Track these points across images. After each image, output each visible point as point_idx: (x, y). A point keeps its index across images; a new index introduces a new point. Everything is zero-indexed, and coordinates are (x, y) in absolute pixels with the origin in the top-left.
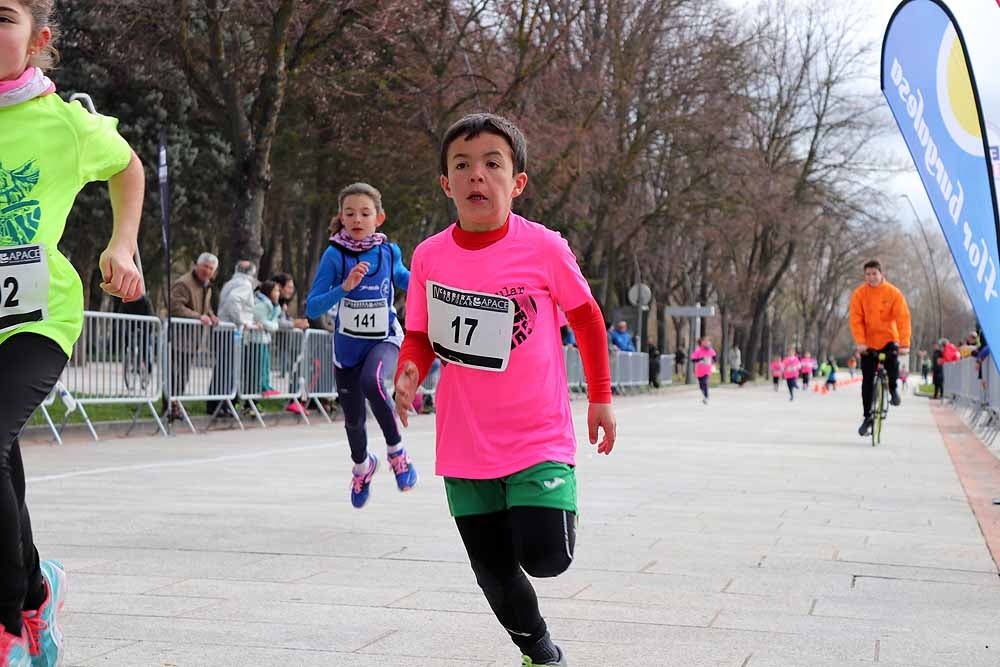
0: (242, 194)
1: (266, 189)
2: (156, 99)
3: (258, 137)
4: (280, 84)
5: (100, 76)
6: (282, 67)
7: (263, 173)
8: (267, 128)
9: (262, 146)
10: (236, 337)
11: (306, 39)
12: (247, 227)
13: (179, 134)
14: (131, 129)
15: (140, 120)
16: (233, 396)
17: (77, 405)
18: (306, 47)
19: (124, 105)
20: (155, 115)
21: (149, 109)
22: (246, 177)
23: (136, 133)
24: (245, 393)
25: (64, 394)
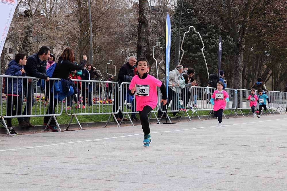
0: (237, 53)
1: (244, 52)
2: (212, 26)
3: (242, 38)
4: (247, 23)
5: (196, 21)
6: (248, 19)
7: (243, 47)
8: (244, 35)
9: (242, 40)
10: (236, 92)
11: (254, 10)
12: (239, 62)
13: (219, 36)
14: (205, 35)
15: (208, 33)
16: (235, 108)
17: (195, 111)
18: (255, 12)
19: (203, 29)
20: (212, 31)
21: (210, 29)
22: (238, 49)
23: (207, 36)
24: (238, 108)
25: (192, 108)
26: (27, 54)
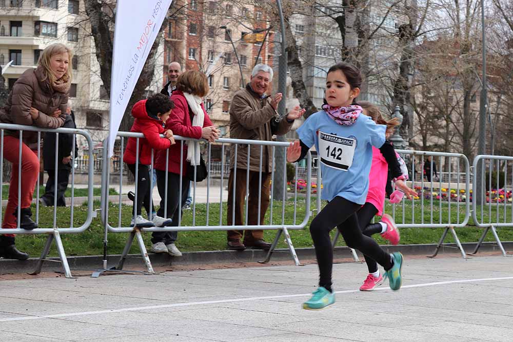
26: (402, 107)
